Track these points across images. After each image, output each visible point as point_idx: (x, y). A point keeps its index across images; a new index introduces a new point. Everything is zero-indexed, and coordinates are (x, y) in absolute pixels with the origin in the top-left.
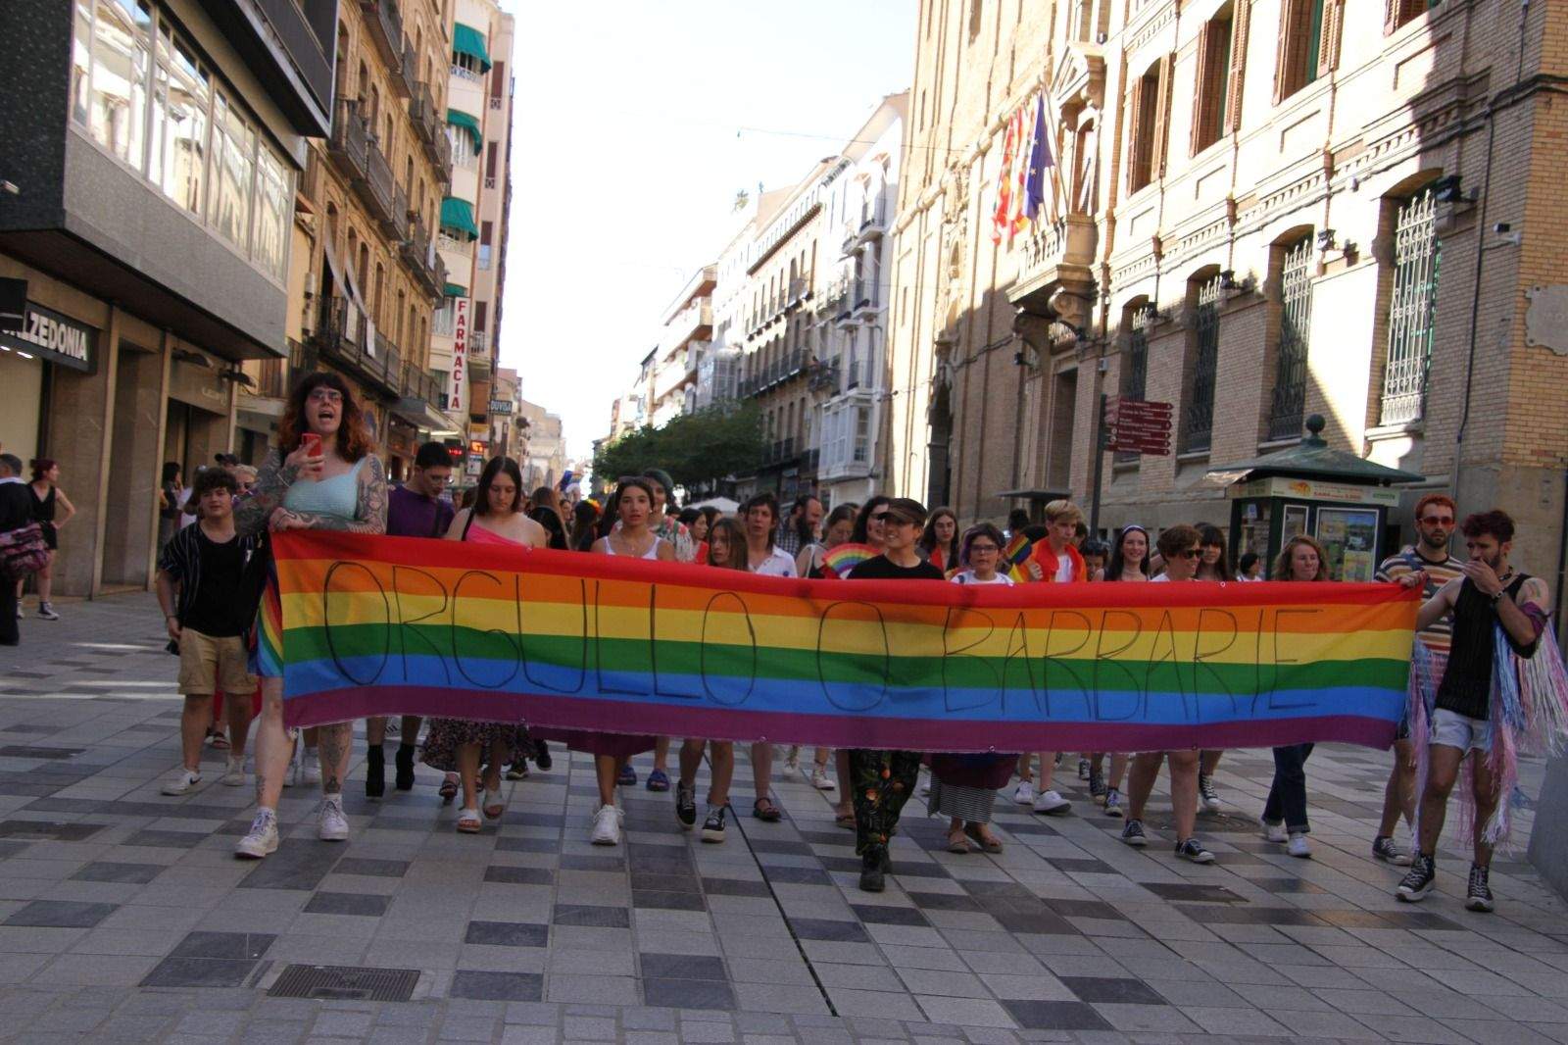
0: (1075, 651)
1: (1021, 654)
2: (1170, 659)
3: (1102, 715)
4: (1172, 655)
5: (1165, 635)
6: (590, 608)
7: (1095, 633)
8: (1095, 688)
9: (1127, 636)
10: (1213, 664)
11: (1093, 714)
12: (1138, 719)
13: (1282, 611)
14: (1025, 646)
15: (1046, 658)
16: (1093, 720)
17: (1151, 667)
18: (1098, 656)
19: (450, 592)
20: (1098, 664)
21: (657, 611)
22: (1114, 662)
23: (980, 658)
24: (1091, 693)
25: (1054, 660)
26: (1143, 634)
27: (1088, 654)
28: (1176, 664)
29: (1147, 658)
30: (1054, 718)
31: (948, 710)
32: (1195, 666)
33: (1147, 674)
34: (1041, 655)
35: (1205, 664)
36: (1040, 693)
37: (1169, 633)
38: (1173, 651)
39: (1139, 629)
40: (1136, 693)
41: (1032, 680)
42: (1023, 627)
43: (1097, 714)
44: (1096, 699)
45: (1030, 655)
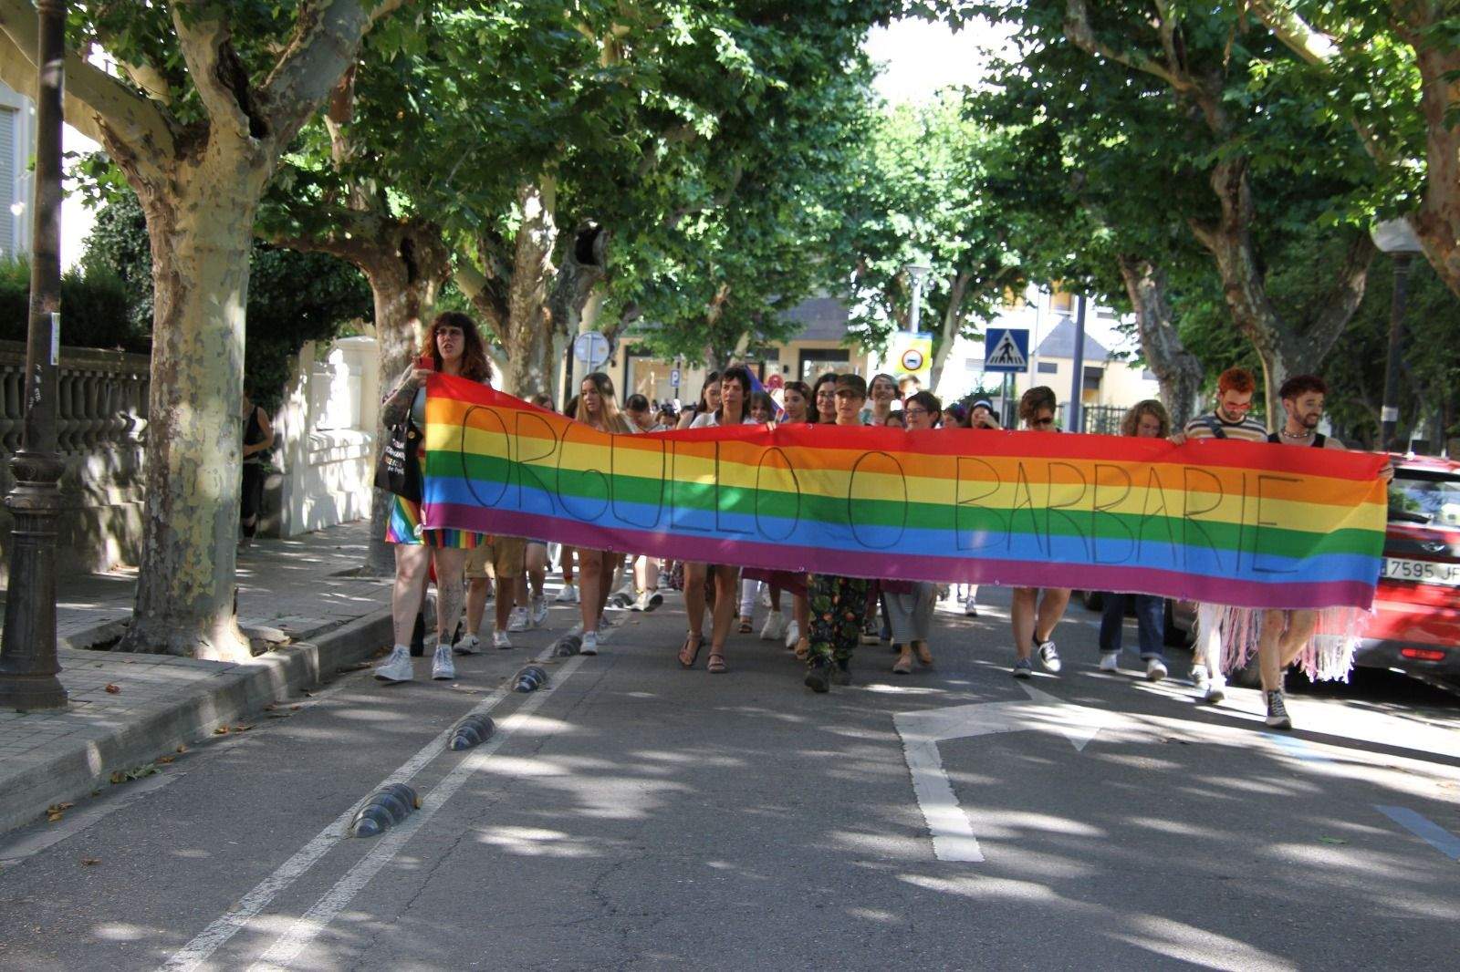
0: (1073, 503)
1: (1027, 506)
2: (1162, 513)
3: (1099, 558)
4: (1163, 510)
5: (1154, 491)
6: (669, 456)
7: (1090, 487)
8: (1093, 536)
9: (1119, 491)
10: (1202, 521)
11: (1091, 558)
12: (1131, 563)
13: (1267, 477)
14: (1029, 499)
15: (1049, 509)
16: (1091, 562)
17: (1145, 519)
19: (560, 437)
20: (1096, 514)
22: (1111, 514)
23: (988, 509)
24: (1089, 540)
25: (1059, 512)
26: (1134, 489)
27: (1086, 505)
28: (1167, 518)
29: (1140, 512)
30: (1055, 560)
31: (958, 551)
32: (1185, 522)
33: (1141, 525)
34: (1044, 506)
35: (1194, 521)
36: (1043, 537)
37: (1158, 490)
38: (1164, 506)
39: (1130, 485)
40: (1130, 542)
41: (1036, 528)
42: (1026, 481)
43: (1095, 558)
44: (1094, 545)
45: (1034, 507)
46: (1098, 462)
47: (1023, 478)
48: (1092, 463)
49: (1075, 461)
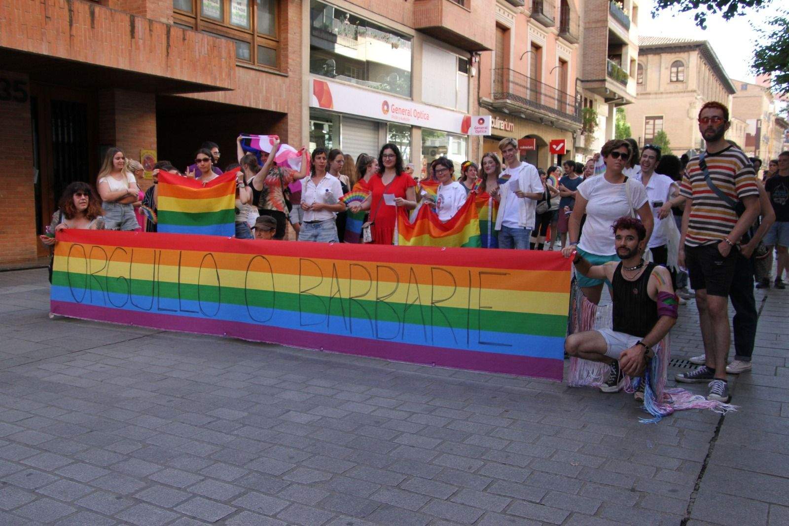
0: (365, 295)
1: (337, 296)
2: (417, 303)
3: (380, 336)
4: (418, 300)
5: (413, 286)
6: (157, 266)
7: (374, 283)
8: (376, 319)
9: (391, 286)
10: (443, 307)
11: (375, 335)
12: (398, 340)
14: (339, 290)
15: (351, 299)
16: (375, 338)
17: (407, 307)
18: (378, 299)
19: (109, 258)
20: (378, 303)
21: (181, 267)
22: (387, 303)
23: (317, 296)
24: (374, 322)
25: (355, 300)
26: (401, 284)
27: (372, 297)
28: (421, 306)
29: (404, 302)
30: (354, 335)
31: (301, 325)
32: (432, 308)
33: (405, 311)
34: (347, 297)
35: (437, 307)
36: (347, 319)
37: (415, 285)
38: (419, 298)
39: (398, 281)
40: (398, 324)
41: (343, 312)
42: (337, 278)
43: (377, 335)
44: (376, 326)
45: (342, 297)
46: (379, 264)
47: (335, 274)
48: (375, 264)
49: (365, 262)
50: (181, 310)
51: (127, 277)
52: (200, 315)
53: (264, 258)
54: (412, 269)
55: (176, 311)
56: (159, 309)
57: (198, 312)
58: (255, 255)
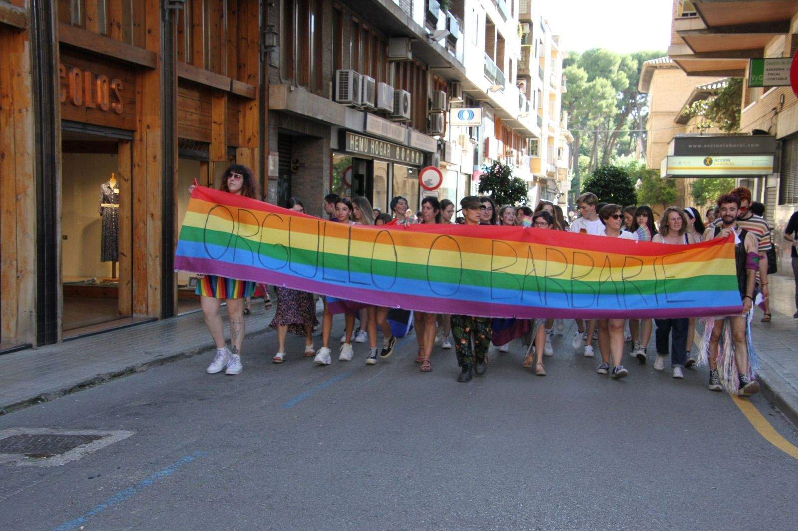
0: (559, 275)
1: (533, 274)
2: (609, 280)
7: (570, 266)
8: (572, 293)
9: (587, 269)
12: (593, 307)
14: (534, 270)
15: (546, 277)
17: (601, 283)
18: (572, 278)
19: (261, 224)
20: (572, 281)
21: (352, 240)
22: (581, 282)
24: (570, 298)
27: (566, 277)
28: (613, 282)
30: (549, 306)
31: (492, 299)
32: (624, 283)
33: (600, 286)
34: (543, 276)
35: (628, 281)
36: (542, 293)
37: (608, 268)
39: (593, 266)
41: (539, 291)
42: (532, 258)
43: (573, 305)
45: (538, 275)
46: (576, 250)
47: (531, 255)
48: (572, 250)
49: (562, 248)
50: (350, 282)
51: (287, 245)
52: (372, 288)
53: (450, 238)
54: (607, 256)
55: (344, 282)
56: (323, 278)
57: (369, 285)
58: (440, 235)
